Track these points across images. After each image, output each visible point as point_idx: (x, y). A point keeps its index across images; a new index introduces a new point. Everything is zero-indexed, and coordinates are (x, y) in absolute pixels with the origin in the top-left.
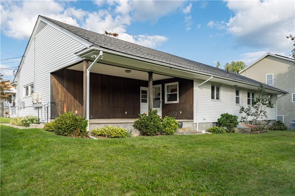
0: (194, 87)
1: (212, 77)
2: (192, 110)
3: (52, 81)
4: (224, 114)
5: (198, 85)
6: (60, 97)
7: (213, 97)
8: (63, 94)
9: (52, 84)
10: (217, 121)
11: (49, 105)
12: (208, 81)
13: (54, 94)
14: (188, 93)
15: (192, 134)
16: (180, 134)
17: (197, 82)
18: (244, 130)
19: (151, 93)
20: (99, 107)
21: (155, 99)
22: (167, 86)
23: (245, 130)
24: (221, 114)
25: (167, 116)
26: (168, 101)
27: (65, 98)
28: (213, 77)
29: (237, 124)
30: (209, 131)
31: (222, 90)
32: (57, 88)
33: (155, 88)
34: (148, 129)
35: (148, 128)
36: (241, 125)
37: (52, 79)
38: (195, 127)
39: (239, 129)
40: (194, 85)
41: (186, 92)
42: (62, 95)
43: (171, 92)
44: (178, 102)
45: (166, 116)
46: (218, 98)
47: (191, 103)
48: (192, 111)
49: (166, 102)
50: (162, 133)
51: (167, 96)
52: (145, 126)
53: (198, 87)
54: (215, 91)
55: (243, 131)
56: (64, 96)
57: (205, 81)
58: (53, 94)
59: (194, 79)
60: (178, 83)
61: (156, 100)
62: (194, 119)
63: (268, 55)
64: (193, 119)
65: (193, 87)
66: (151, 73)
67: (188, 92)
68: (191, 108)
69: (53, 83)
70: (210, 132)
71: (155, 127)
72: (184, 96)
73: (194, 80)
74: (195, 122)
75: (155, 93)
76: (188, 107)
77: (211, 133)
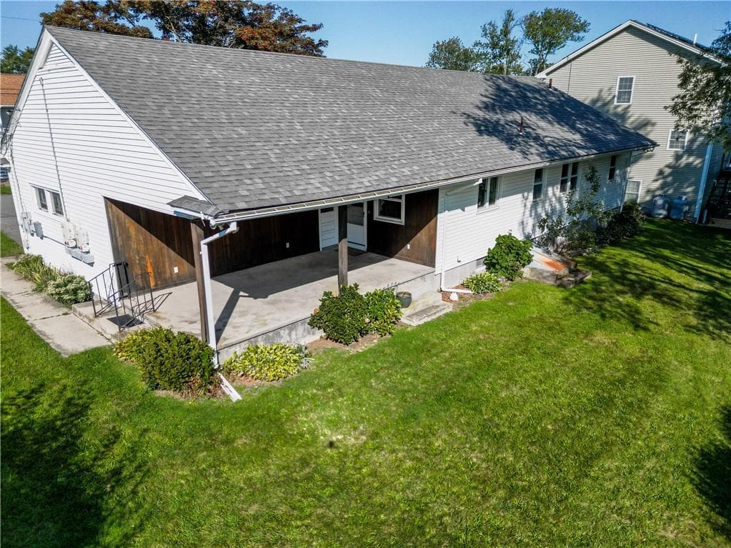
2: (433, 246)
3: (110, 215)
6: (134, 246)
8: (141, 238)
9: (112, 222)
10: (485, 255)
11: (113, 270)
13: (120, 243)
14: (425, 207)
18: (541, 274)
20: (226, 246)
23: (545, 274)
26: (382, 213)
27: (147, 245)
31: (506, 181)
32: (126, 227)
37: (110, 210)
38: (439, 282)
42: (140, 241)
44: (403, 221)
46: (493, 202)
47: (432, 232)
48: (433, 249)
49: (376, 216)
53: (451, 195)
54: (488, 188)
56: (143, 242)
57: (464, 186)
58: (117, 242)
64: (434, 267)
65: (437, 198)
67: (427, 205)
68: (430, 244)
69: (113, 218)
71: (354, 328)
72: (416, 212)
74: (438, 271)
76: (423, 238)
77: (471, 292)
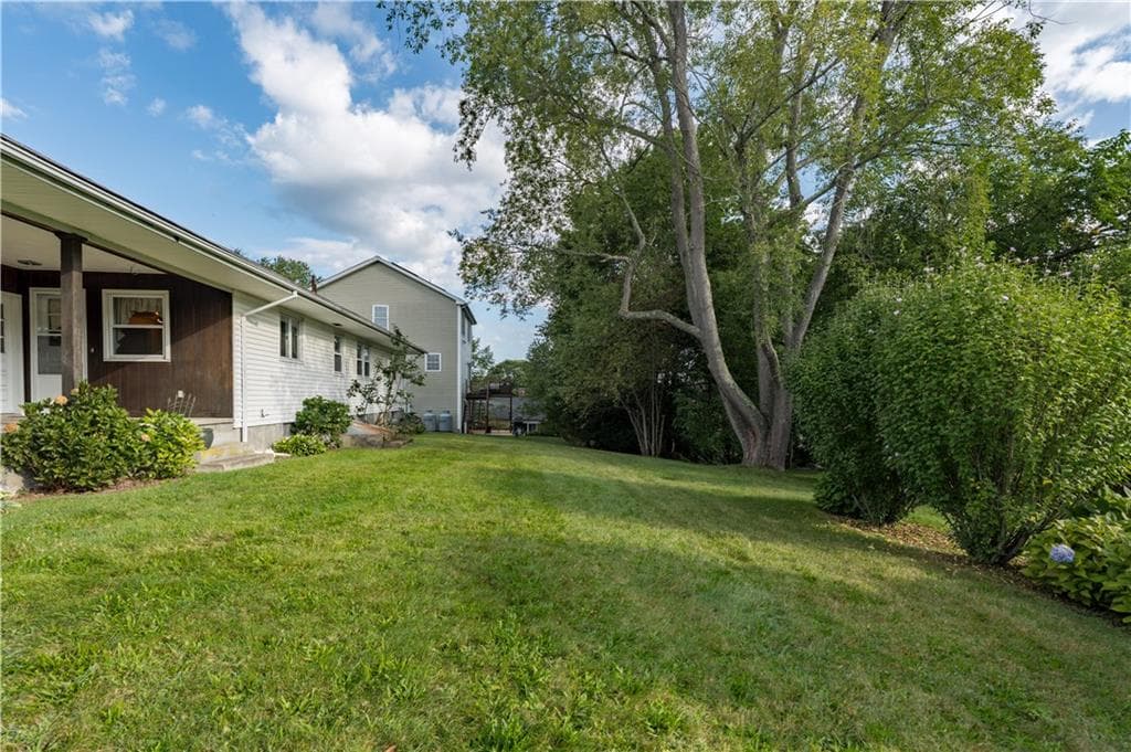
0: (234, 317)
1: (295, 293)
2: (227, 386)
4: (313, 400)
5: (248, 311)
7: (283, 353)
10: (293, 420)
12: (278, 306)
14: (210, 331)
15: (247, 466)
16: (207, 470)
17: (242, 301)
18: (365, 439)
19: (75, 321)
21: (47, 342)
22: (115, 299)
23: (370, 439)
24: (304, 399)
25: (154, 410)
26: (118, 352)
28: (299, 294)
29: (348, 424)
30: (280, 450)
31: (307, 334)
33: (50, 300)
34: (84, 465)
35: (83, 459)
36: (357, 428)
38: (239, 439)
39: (353, 437)
40: (234, 309)
41: (200, 326)
43: (130, 323)
44: (166, 356)
45: (150, 412)
46: (295, 356)
47: (224, 365)
48: (227, 391)
49: (109, 354)
50: (141, 474)
51: (116, 336)
52: (63, 455)
53: (248, 318)
54: (290, 334)
55: (364, 443)
57: (269, 302)
59: (233, 289)
60: (167, 296)
61: (51, 345)
62: (235, 414)
63: (378, 262)
64: (231, 416)
65: (230, 313)
66: (72, 243)
67: (212, 328)
68: (221, 383)
70: (286, 451)
71: (115, 453)
72: (192, 342)
73: (235, 294)
74: (237, 425)
75: (50, 317)
76: (209, 376)
77: (287, 455)
